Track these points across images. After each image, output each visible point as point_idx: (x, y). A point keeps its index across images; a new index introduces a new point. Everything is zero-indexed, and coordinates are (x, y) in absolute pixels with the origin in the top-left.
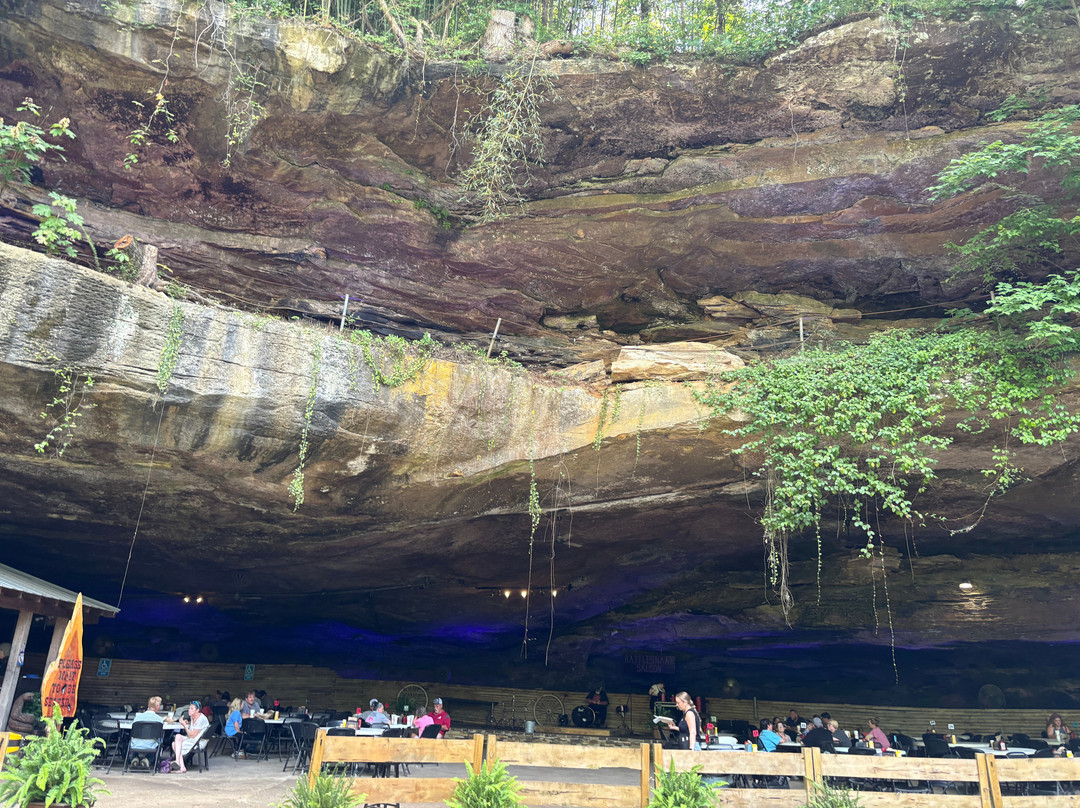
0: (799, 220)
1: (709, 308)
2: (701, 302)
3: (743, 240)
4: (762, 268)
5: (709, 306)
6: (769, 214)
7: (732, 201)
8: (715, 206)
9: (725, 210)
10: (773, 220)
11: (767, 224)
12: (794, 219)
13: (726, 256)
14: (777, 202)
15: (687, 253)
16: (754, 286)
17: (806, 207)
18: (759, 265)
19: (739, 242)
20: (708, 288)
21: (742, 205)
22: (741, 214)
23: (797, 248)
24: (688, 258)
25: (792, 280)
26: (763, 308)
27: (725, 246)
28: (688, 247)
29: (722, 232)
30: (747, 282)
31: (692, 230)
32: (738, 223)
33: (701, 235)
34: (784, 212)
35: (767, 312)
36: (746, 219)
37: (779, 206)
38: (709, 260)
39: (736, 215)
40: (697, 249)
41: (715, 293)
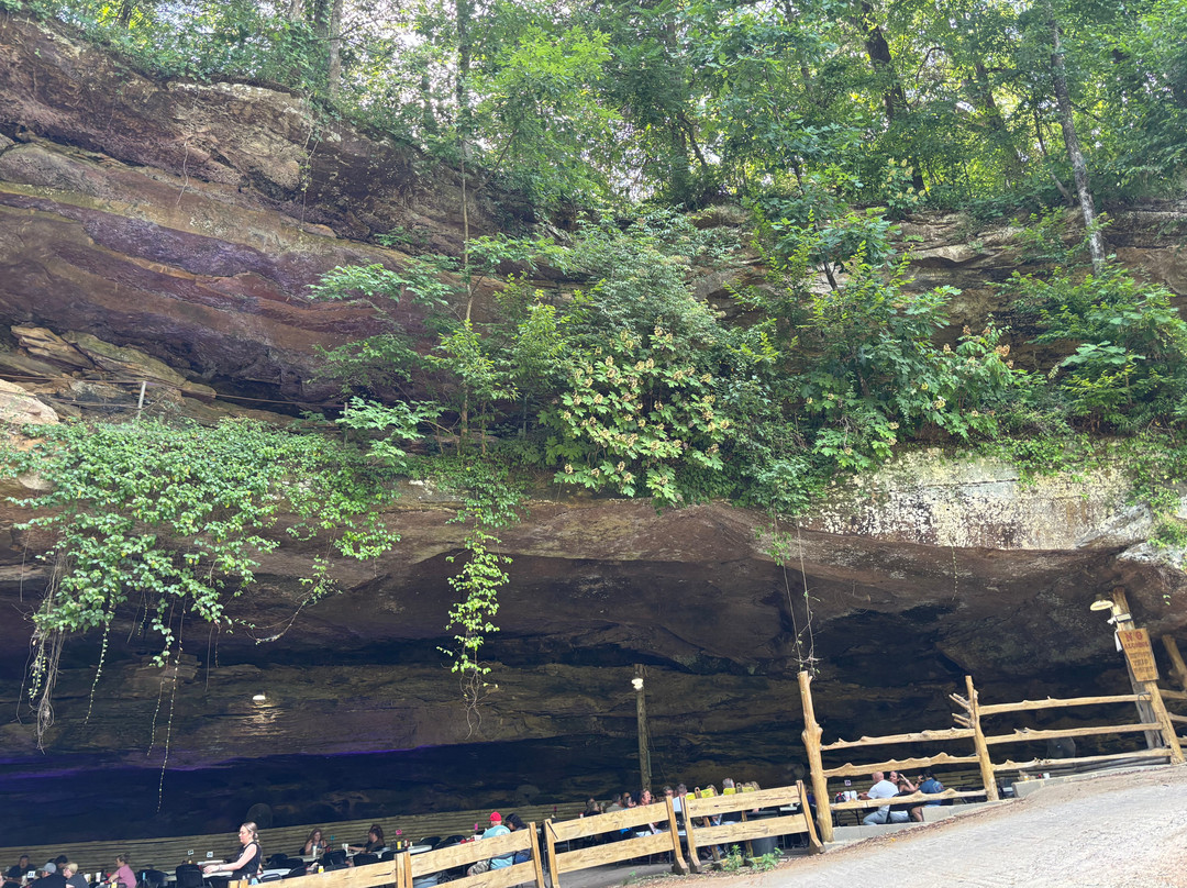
0: (169, 271)
1: (26, 340)
2: (17, 330)
3: (93, 271)
4: (110, 312)
5: (28, 337)
6: (132, 252)
7: (89, 221)
8: (64, 220)
9: (77, 229)
10: (137, 262)
11: (127, 263)
12: (163, 268)
13: (65, 283)
14: (146, 242)
15: (12, 263)
16: (94, 330)
17: (179, 260)
18: (107, 307)
19: (87, 273)
20: (30, 315)
21: (101, 231)
22: (97, 241)
23: (160, 302)
24: (13, 270)
25: (144, 336)
26: (100, 358)
27: (65, 271)
28: (14, 256)
29: (65, 252)
30: (87, 323)
31: (26, 237)
32: (90, 250)
33: (37, 248)
34: (151, 256)
35: (104, 365)
36: (100, 248)
37: (147, 248)
38: (41, 281)
39: (90, 240)
40: (28, 263)
41: (40, 324)
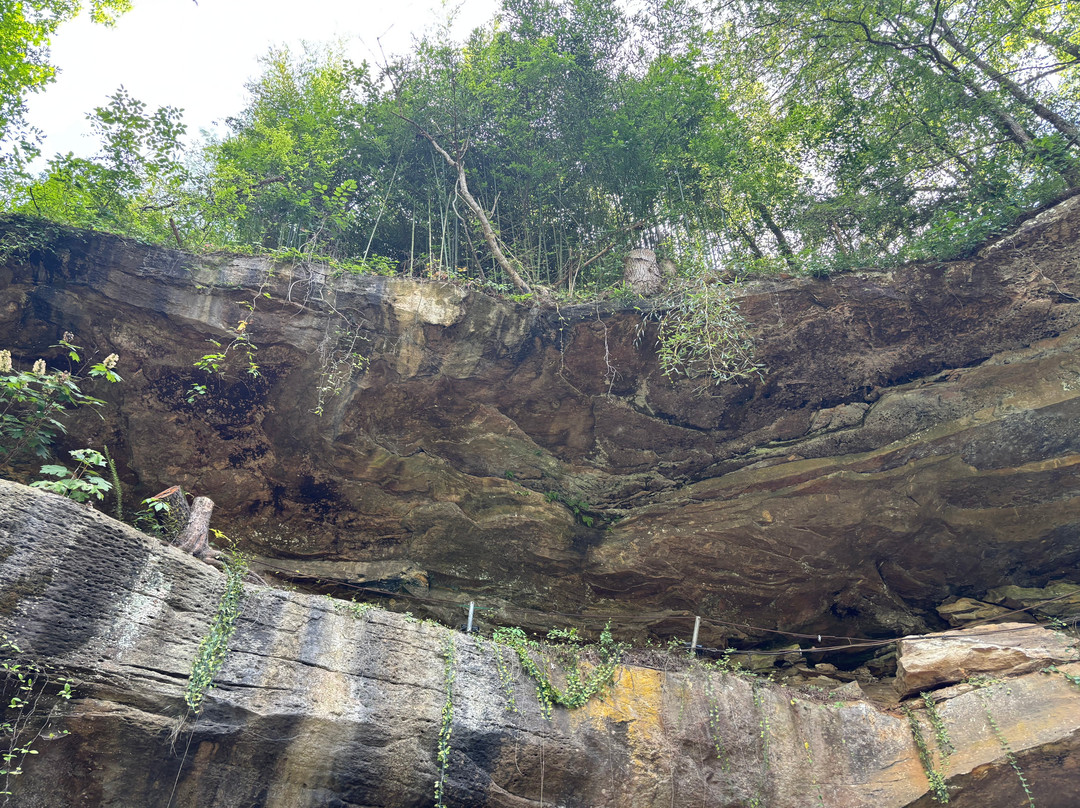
0: (1063, 462)
1: (958, 616)
2: (943, 609)
3: (987, 505)
4: (1022, 545)
5: (957, 613)
6: (1017, 461)
7: (964, 447)
8: (942, 458)
9: (957, 462)
10: (1027, 468)
11: (1019, 476)
12: (1055, 462)
13: (968, 531)
14: (1028, 439)
15: (915, 530)
16: (1010, 579)
17: (1067, 444)
18: (1017, 540)
19: (981, 510)
20: (947, 588)
21: (979, 452)
22: (979, 466)
23: (1066, 508)
24: (917, 540)
25: (1061, 563)
26: (1037, 604)
27: (964, 517)
28: (915, 521)
29: (957, 496)
30: (1002, 571)
31: (917, 495)
32: (978, 479)
33: (930, 502)
34: (1038, 455)
35: (1045, 610)
36: (984, 473)
37: (1030, 446)
38: (946, 540)
39: (972, 469)
40: (930, 524)
41: (960, 594)
